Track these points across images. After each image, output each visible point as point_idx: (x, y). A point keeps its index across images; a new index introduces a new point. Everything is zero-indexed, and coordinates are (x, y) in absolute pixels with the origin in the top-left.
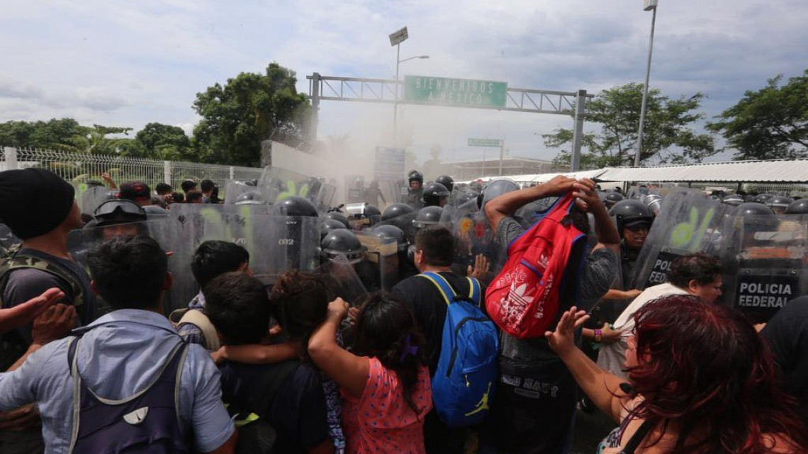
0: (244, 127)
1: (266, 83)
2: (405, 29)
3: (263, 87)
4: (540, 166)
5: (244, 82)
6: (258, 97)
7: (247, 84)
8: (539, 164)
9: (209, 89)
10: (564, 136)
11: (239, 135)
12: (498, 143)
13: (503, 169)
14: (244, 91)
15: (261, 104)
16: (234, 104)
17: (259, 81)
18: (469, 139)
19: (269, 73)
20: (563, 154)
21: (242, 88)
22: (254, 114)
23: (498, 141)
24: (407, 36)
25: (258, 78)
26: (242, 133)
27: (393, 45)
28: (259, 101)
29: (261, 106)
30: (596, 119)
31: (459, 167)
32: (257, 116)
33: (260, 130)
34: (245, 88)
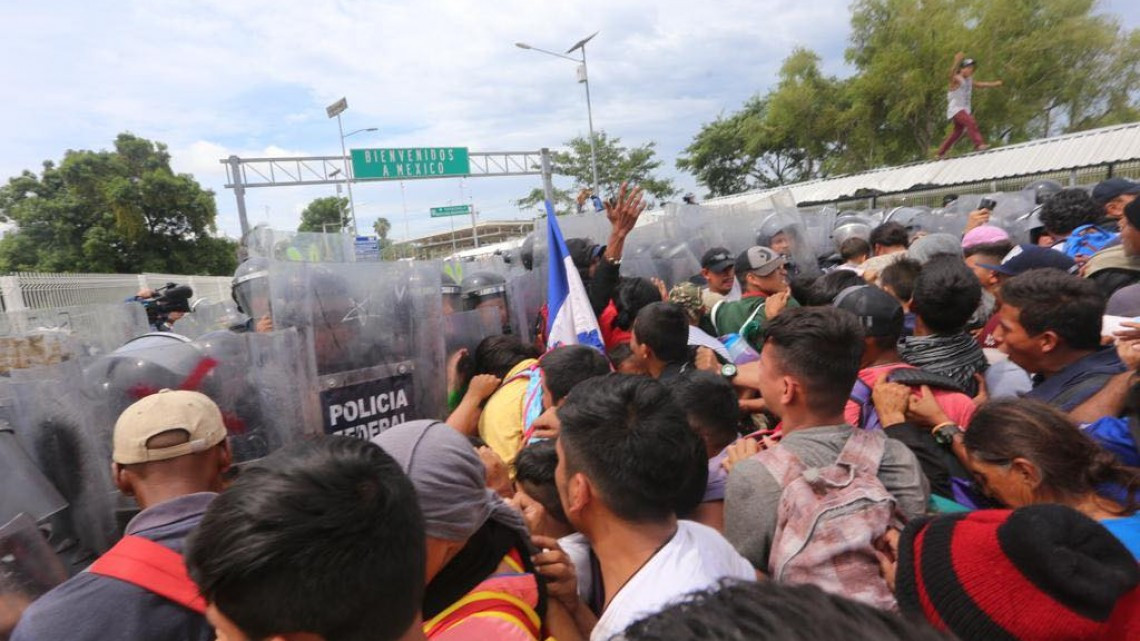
0: (99, 233)
1: (121, 165)
2: (344, 100)
3: (116, 171)
4: (521, 228)
5: (83, 166)
6: (113, 188)
7: (89, 168)
8: (519, 226)
9: (12, 181)
10: (537, 195)
11: (94, 246)
12: (467, 209)
13: (479, 239)
14: (87, 179)
15: (122, 196)
16: (70, 198)
17: (109, 162)
18: (432, 209)
19: (119, 148)
20: (540, 213)
21: (83, 175)
22: (111, 211)
23: (467, 206)
24: (346, 106)
25: (105, 157)
26: (98, 242)
27: (331, 117)
28: (117, 193)
29: (123, 199)
30: (567, 172)
31: (419, 245)
32: (118, 214)
33: (126, 233)
34: (87, 175)
